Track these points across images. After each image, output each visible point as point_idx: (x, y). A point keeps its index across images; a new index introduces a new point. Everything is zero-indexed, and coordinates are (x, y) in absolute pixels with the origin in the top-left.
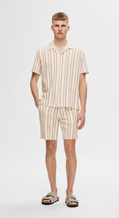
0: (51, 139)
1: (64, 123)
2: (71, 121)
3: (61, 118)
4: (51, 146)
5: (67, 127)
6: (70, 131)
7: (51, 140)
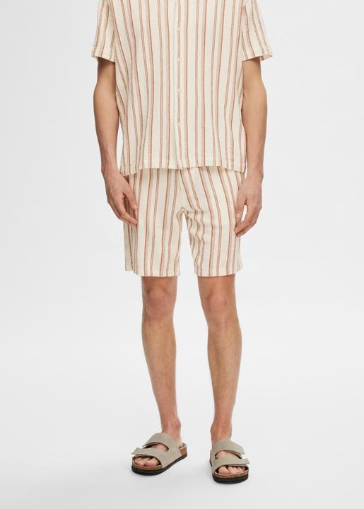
0: (156, 274)
1: (198, 226)
2: (220, 220)
3: (189, 209)
4: (158, 293)
5: (207, 238)
6: (219, 251)
7: (158, 276)
